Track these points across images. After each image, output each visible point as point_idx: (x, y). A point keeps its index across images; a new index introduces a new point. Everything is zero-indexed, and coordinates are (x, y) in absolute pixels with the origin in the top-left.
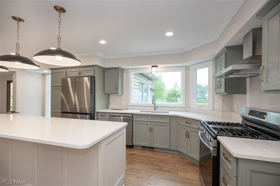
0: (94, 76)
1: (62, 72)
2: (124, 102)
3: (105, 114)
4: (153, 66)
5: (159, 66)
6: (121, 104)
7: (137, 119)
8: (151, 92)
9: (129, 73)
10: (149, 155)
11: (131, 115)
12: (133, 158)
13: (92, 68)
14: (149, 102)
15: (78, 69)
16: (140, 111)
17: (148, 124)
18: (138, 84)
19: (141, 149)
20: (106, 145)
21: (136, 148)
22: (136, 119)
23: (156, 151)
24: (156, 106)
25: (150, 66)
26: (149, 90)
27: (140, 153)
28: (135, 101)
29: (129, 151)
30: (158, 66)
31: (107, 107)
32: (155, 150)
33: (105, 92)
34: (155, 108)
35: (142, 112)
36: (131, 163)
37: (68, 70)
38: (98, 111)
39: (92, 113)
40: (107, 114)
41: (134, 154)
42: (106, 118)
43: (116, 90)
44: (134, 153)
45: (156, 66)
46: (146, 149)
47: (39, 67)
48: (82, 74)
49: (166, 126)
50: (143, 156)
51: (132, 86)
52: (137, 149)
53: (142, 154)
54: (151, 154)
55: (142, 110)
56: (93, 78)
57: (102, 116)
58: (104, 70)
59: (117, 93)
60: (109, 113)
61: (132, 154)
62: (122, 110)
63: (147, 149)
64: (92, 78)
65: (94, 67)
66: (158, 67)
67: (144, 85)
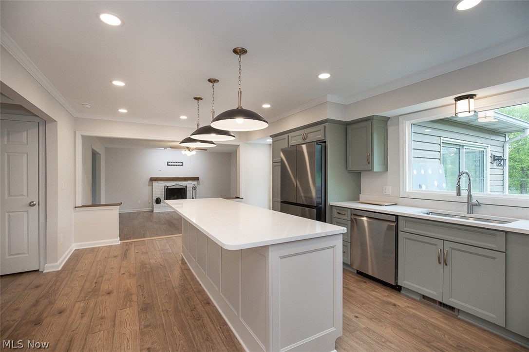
0: (325, 141)
1: (283, 139)
2: (389, 190)
3: (344, 211)
4: (458, 99)
5: (479, 93)
6: (384, 193)
7: (408, 229)
8: (495, 164)
9: (401, 125)
10: (432, 320)
11: (394, 218)
12: (386, 312)
13: (321, 126)
14: (489, 193)
15: (302, 132)
16: (425, 210)
17: (436, 245)
18: (437, 148)
19: (420, 301)
20: (282, 258)
21: (408, 295)
22: (406, 229)
23: (460, 319)
24: (474, 201)
25: (450, 99)
26: (489, 160)
27: (411, 308)
28: (420, 186)
29: (386, 294)
30: (475, 95)
31: (356, 199)
32: (459, 316)
33: (349, 169)
34: (472, 206)
35: (430, 216)
36: (376, 319)
37: (291, 135)
38: (332, 204)
39: (321, 207)
40: (346, 211)
41: (394, 305)
42: (345, 217)
43: (369, 163)
44: (396, 303)
45: (471, 96)
46: (433, 304)
47: (234, 137)
48: (307, 139)
49: (494, 258)
50: (414, 316)
51: (409, 151)
52: (408, 297)
53: (414, 311)
54: (442, 320)
55: (432, 210)
56: (323, 144)
57: (338, 213)
58: (346, 127)
59: (371, 170)
60: (351, 209)
61: (389, 303)
62: (381, 205)
63: (435, 305)
64: (321, 143)
65: (325, 124)
66: (477, 96)
67: (465, 147)
